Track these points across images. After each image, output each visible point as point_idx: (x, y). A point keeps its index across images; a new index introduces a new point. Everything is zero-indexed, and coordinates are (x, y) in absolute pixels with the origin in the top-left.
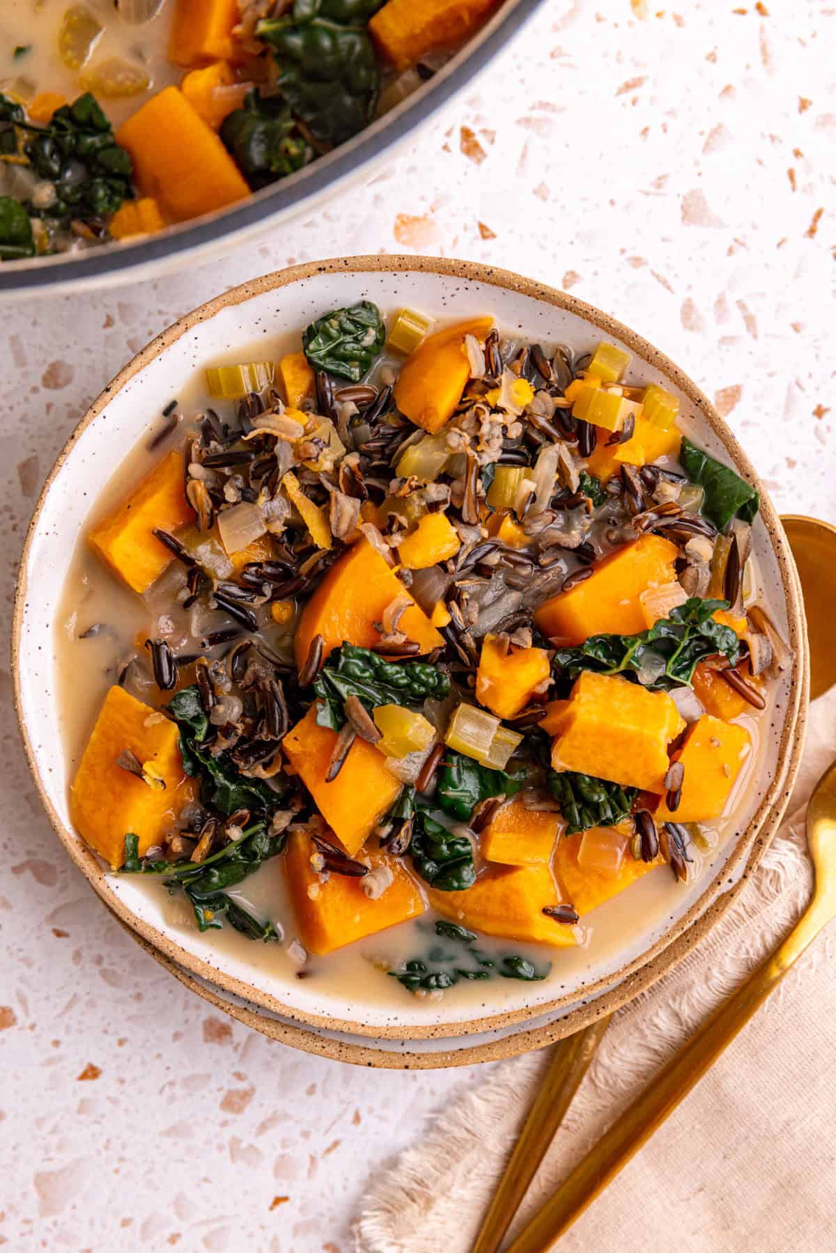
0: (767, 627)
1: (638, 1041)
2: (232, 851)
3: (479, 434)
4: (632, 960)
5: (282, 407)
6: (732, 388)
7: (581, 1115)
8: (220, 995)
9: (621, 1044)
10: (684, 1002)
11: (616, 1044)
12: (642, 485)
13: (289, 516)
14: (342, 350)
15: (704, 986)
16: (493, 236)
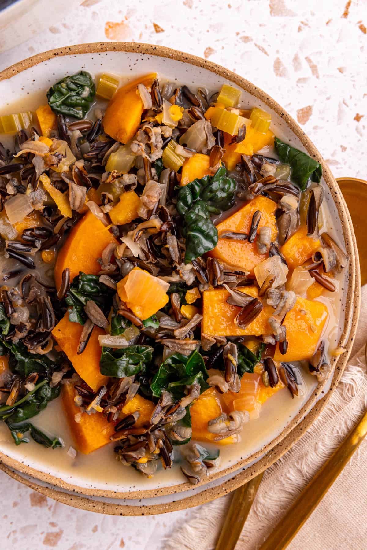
0: (332, 243)
1: (279, 488)
2: (29, 397)
3: (150, 143)
4: (269, 443)
5: (36, 136)
6: (307, 108)
7: (250, 533)
8: (32, 480)
9: (270, 490)
10: (303, 464)
11: (267, 490)
12: (253, 167)
13: (46, 200)
14: (70, 101)
15: (314, 454)
16: (163, 31)
